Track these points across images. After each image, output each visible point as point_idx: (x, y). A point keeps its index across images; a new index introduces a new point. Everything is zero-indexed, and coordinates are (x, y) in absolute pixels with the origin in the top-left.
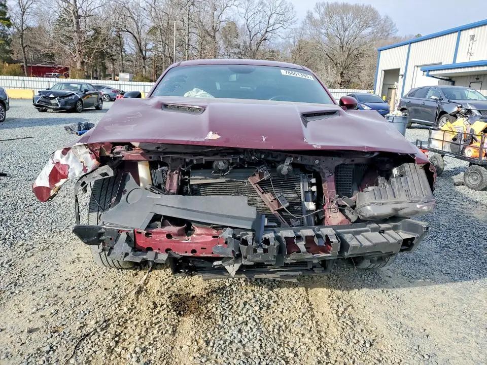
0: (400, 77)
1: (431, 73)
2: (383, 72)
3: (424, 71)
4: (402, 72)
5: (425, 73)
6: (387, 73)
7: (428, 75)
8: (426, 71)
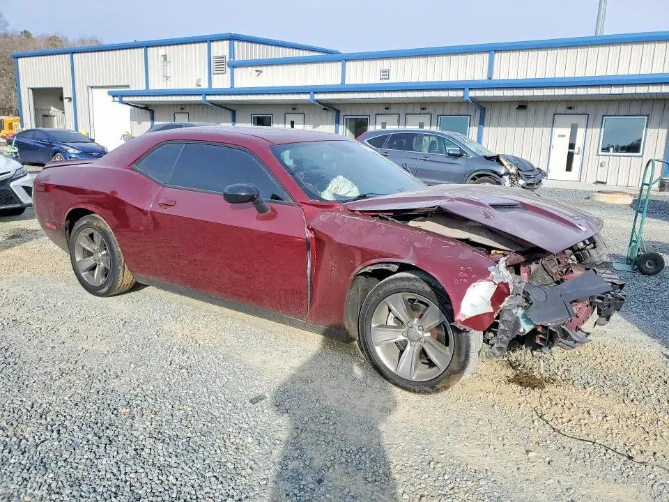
0: (66, 101)
1: (124, 99)
2: (31, 91)
3: (113, 96)
4: (67, 93)
5: (117, 99)
6: (38, 93)
7: (122, 102)
8: (117, 96)
